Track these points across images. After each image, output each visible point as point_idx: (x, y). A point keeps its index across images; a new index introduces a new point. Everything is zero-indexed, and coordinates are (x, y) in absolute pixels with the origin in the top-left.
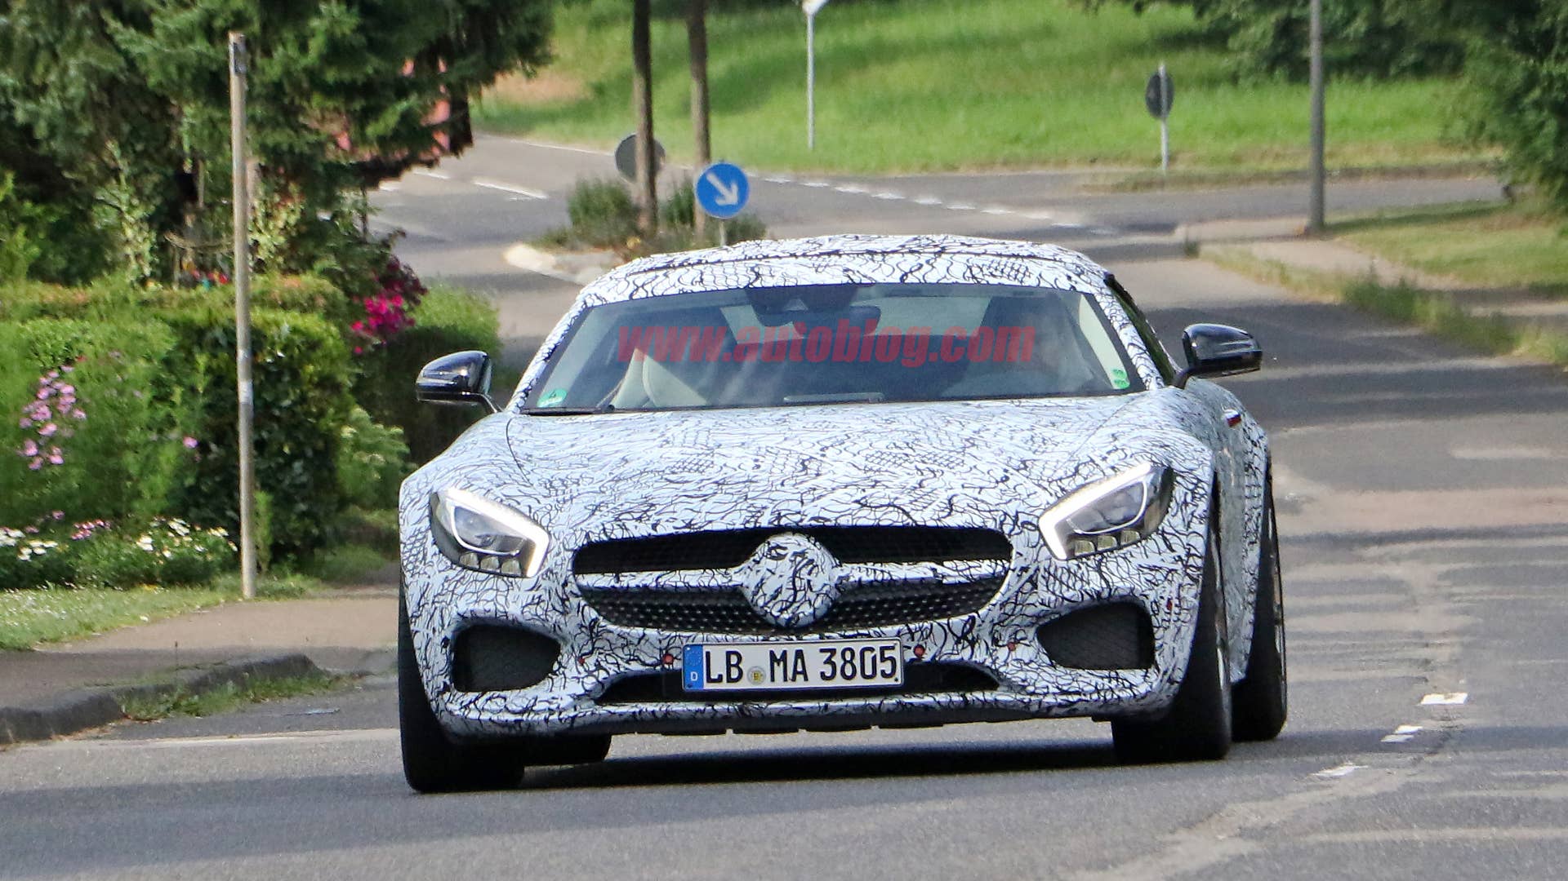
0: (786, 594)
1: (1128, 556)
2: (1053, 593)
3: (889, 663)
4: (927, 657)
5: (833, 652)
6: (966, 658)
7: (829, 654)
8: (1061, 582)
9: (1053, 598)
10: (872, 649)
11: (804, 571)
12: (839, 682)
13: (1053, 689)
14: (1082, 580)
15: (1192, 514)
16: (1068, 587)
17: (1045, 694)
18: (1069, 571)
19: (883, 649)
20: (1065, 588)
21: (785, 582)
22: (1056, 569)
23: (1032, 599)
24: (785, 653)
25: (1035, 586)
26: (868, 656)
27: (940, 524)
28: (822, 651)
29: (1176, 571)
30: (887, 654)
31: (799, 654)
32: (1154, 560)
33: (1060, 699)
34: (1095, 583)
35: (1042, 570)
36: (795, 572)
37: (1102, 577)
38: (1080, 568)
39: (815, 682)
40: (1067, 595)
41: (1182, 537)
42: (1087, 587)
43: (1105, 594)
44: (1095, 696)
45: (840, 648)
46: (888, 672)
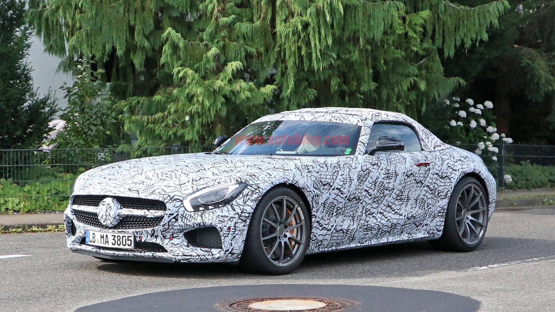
0: (104, 217)
1: (214, 212)
2: (184, 223)
3: (130, 241)
4: (143, 240)
5: (115, 236)
6: (154, 242)
7: (113, 237)
8: (187, 219)
9: (183, 224)
10: (125, 237)
11: (109, 210)
12: (116, 246)
13: (181, 254)
14: (194, 219)
15: (249, 199)
16: (189, 221)
17: (178, 256)
18: (191, 216)
19: (128, 237)
20: (188, 221)
21: (104, 213)
22: (186, 215)
23: (176, 224)
24: (103, 235)
25: (177, 220)
26: (124, 238)
27: (146, 198)
28: (112, 236)
29: (235, 218)
30: (130, 238)
31: (107, 236)
32: (225, 213)
33: (183, 257)
34: (199, 220)
35: (180, 215)
36: (107, 210)
37: (202, 218)
38: (195, 215)
39: (111, 246)
40: (188, 224)
41: (240, 206)
42: (195, 222)
43: (202, 224)
44: (197, 257)
45: (117, 235)
46: (129, 244)
